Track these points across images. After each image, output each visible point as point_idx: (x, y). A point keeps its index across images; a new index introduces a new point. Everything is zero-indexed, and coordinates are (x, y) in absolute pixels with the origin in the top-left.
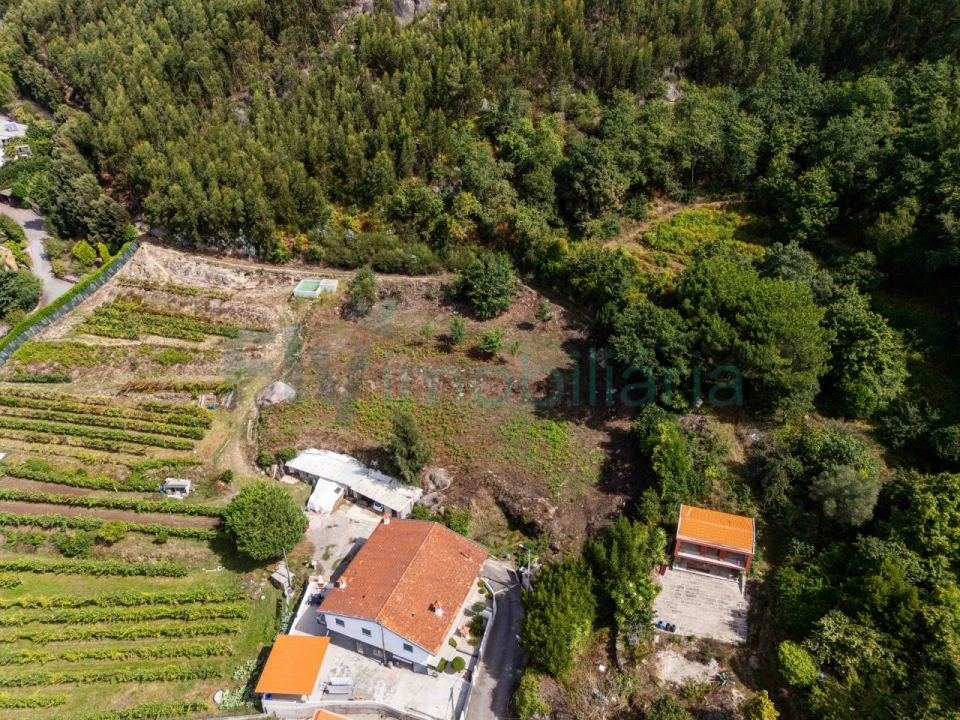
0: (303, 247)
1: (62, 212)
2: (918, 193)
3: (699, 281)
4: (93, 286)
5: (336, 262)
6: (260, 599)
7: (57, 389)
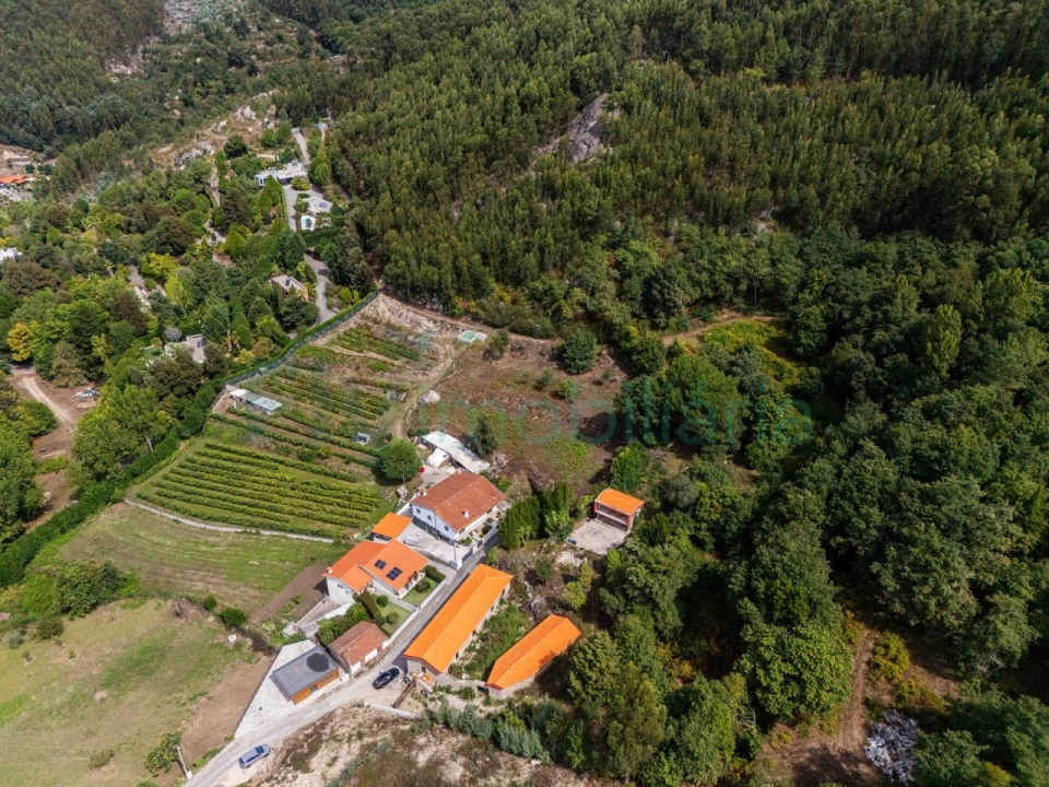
0: (472, 310)
1: (339, 268)
2: (864, 333)
4: (346, 317)
5: (489, 322)
6: (388, 499)
7: (316, 374)
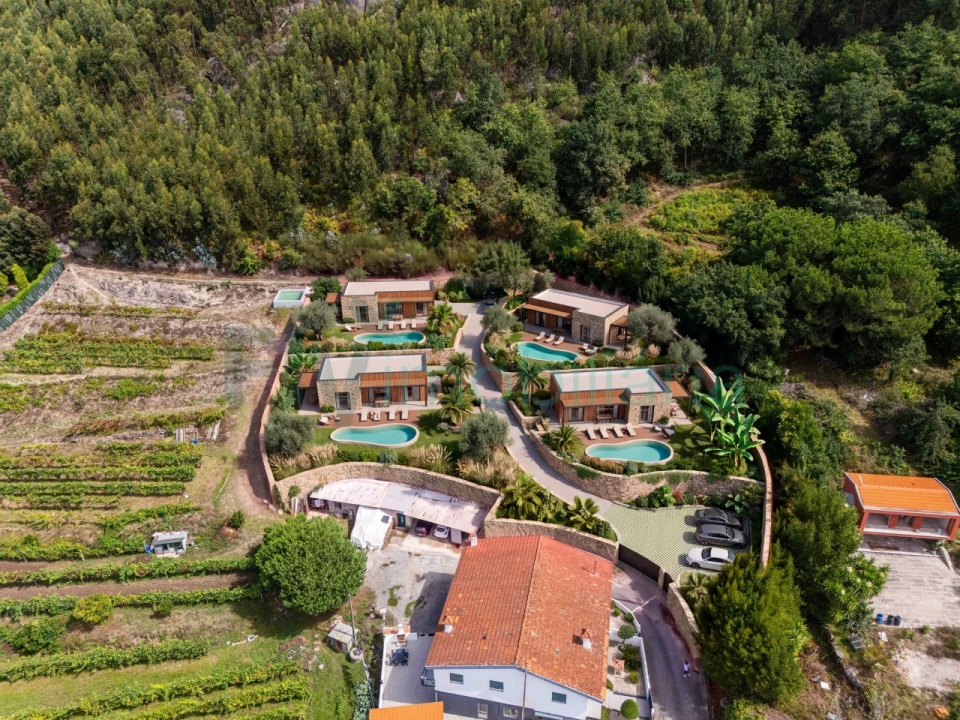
0: (277, 254)
2: (951, 142)
3: (776, 231)
4: (8, 318)
5: (316, 268)
6: (318, 669)
